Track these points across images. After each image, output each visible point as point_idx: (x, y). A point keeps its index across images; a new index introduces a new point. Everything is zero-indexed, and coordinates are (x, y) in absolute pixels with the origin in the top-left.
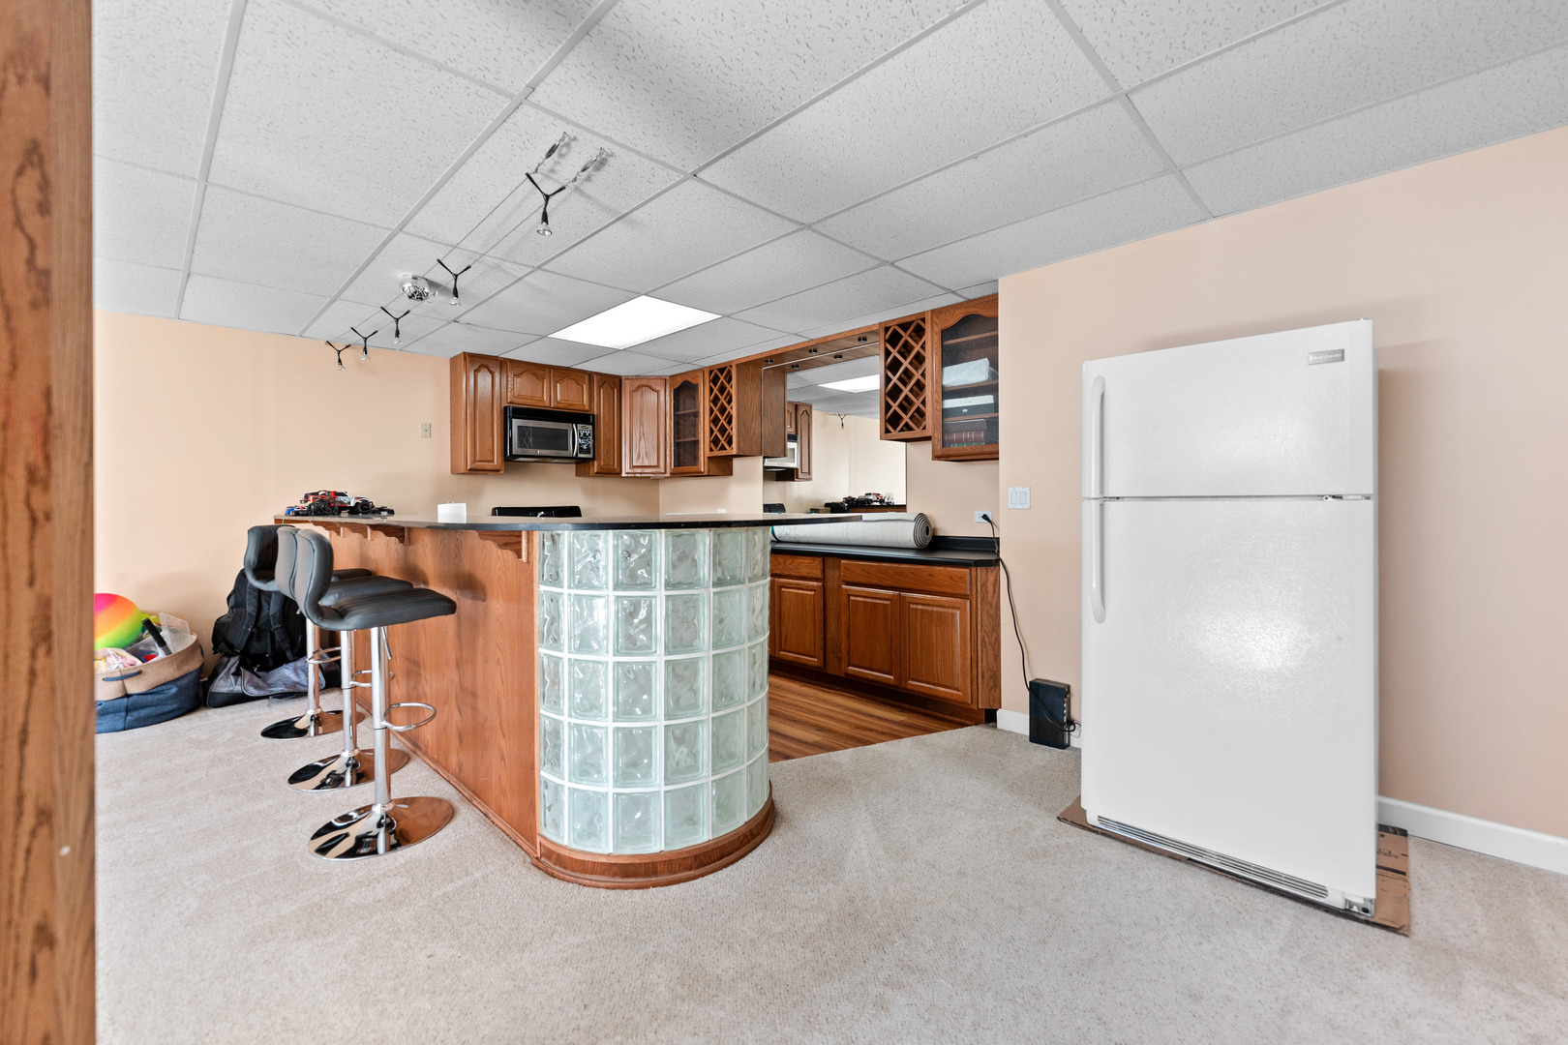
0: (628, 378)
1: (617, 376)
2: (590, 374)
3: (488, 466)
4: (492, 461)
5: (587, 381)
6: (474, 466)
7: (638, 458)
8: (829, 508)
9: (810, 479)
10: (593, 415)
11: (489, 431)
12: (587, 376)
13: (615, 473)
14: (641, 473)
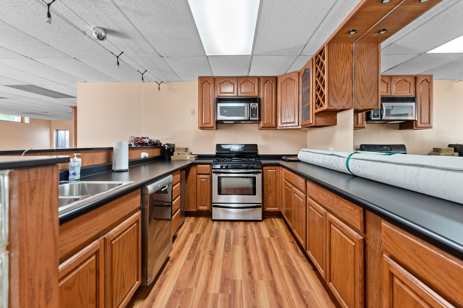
0: (280, 76)
1: (274, 77)
2: (259, 78)
3: (208, 126)
4: (210, 123)
5: (257, 81)
6: (202, 126)
7: (285, 118)
8: (453, 149)
9: (431, 127)
10: (259, 98)
11: (209, 110)
12: (257, 79)
13: (274, 128)
14: (286, 127)
